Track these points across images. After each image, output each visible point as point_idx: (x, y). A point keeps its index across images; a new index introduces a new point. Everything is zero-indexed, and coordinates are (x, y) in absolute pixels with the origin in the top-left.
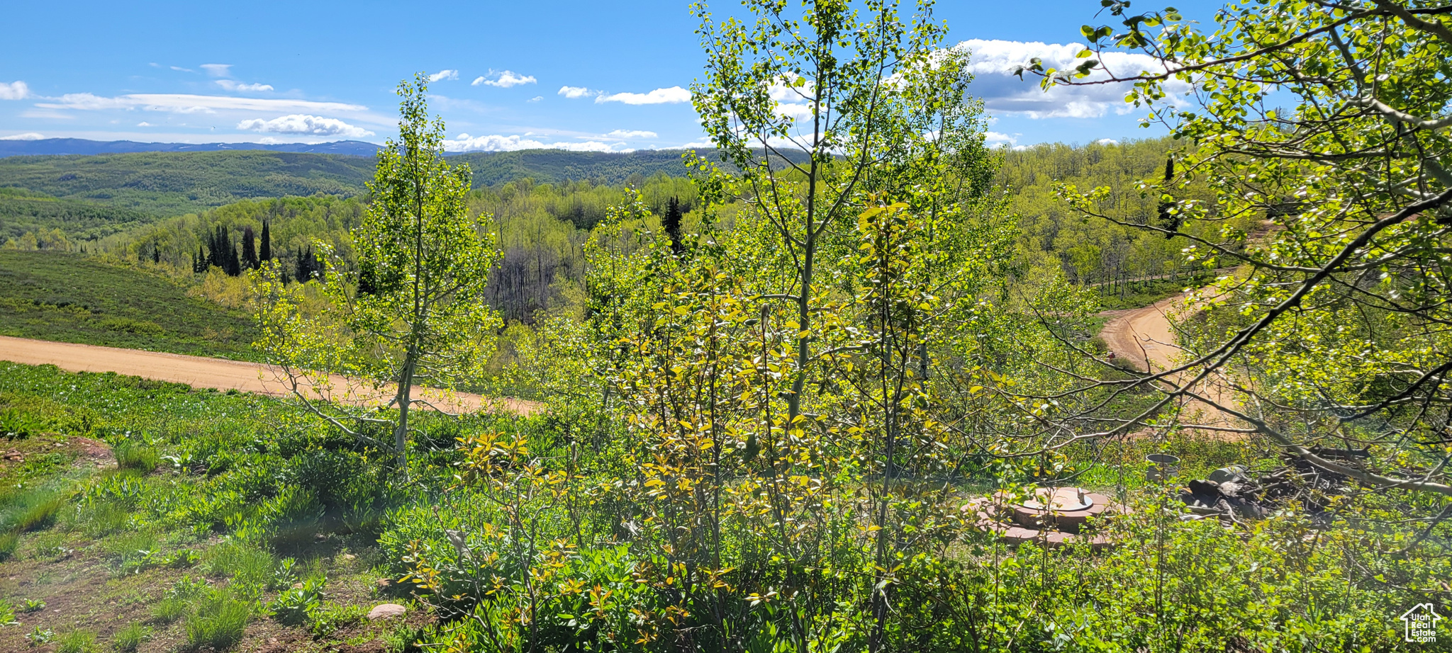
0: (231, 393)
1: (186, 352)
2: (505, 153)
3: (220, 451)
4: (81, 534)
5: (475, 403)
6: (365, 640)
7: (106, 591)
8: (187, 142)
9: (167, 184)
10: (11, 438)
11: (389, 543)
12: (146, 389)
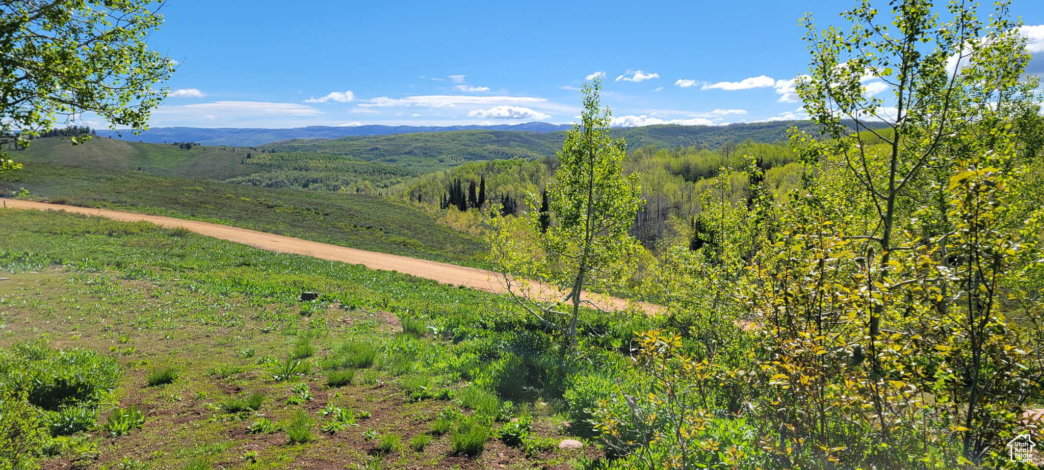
0: (461, 287)
1: (435, 260)
2: (636, 128)
3: (460, 326)
4: (387, 372)
5: (621, 305)
6: (558, 462)
7: (403, 410)
8: (439, 125)
9: (427, 153)
10: (347, 309)
11: (571, 398)
12: (414, 282)
